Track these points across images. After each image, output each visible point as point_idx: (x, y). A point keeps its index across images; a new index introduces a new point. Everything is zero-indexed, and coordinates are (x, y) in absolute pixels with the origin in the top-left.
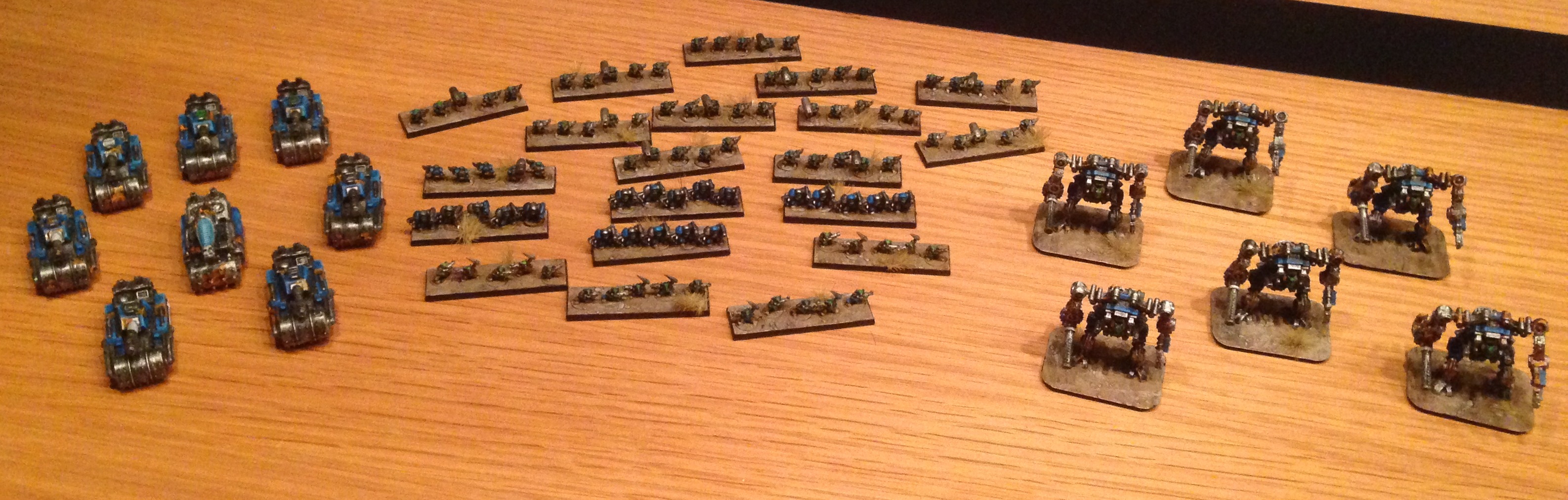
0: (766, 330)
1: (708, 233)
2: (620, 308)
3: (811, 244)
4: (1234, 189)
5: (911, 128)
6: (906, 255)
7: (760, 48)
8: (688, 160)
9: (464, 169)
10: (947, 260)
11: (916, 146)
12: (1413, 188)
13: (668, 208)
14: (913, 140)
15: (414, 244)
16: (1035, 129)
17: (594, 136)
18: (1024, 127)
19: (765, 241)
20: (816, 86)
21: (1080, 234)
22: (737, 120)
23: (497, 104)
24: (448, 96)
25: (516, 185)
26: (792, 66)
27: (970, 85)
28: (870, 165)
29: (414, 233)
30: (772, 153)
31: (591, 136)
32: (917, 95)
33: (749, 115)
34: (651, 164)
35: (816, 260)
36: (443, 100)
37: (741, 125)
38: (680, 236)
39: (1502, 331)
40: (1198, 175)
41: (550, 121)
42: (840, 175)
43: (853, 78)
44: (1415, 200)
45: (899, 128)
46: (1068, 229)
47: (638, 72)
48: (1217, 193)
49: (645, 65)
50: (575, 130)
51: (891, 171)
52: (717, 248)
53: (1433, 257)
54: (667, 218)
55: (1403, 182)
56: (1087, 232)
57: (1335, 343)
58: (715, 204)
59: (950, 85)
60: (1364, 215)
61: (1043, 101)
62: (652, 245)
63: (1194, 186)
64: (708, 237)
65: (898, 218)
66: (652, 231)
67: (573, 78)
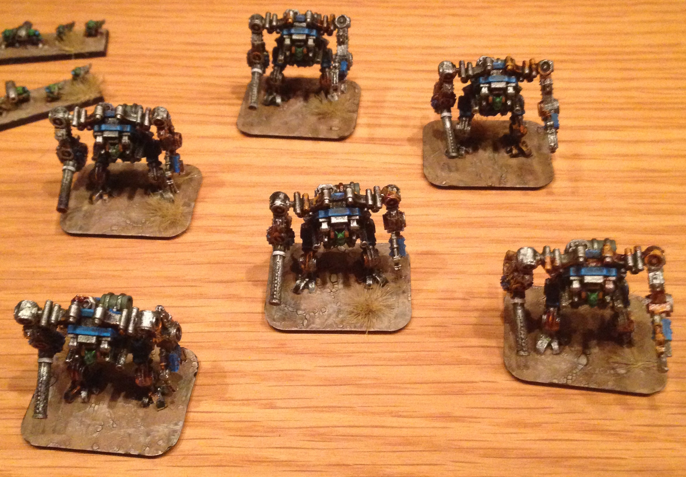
4: (313, 114)
12: (493, 85)
16: (92, 77)
21: (122, 201)
27: (25, 37)
39: (605, 272)
40: (273, 103)
44: (498, 100)
46: (105, 197)
48: (294, 121)
53: (535, 163)
55: (481, 80)
56: (131, 197)
57: (418, 299)
60: (448, 125)
63: (268, 117)
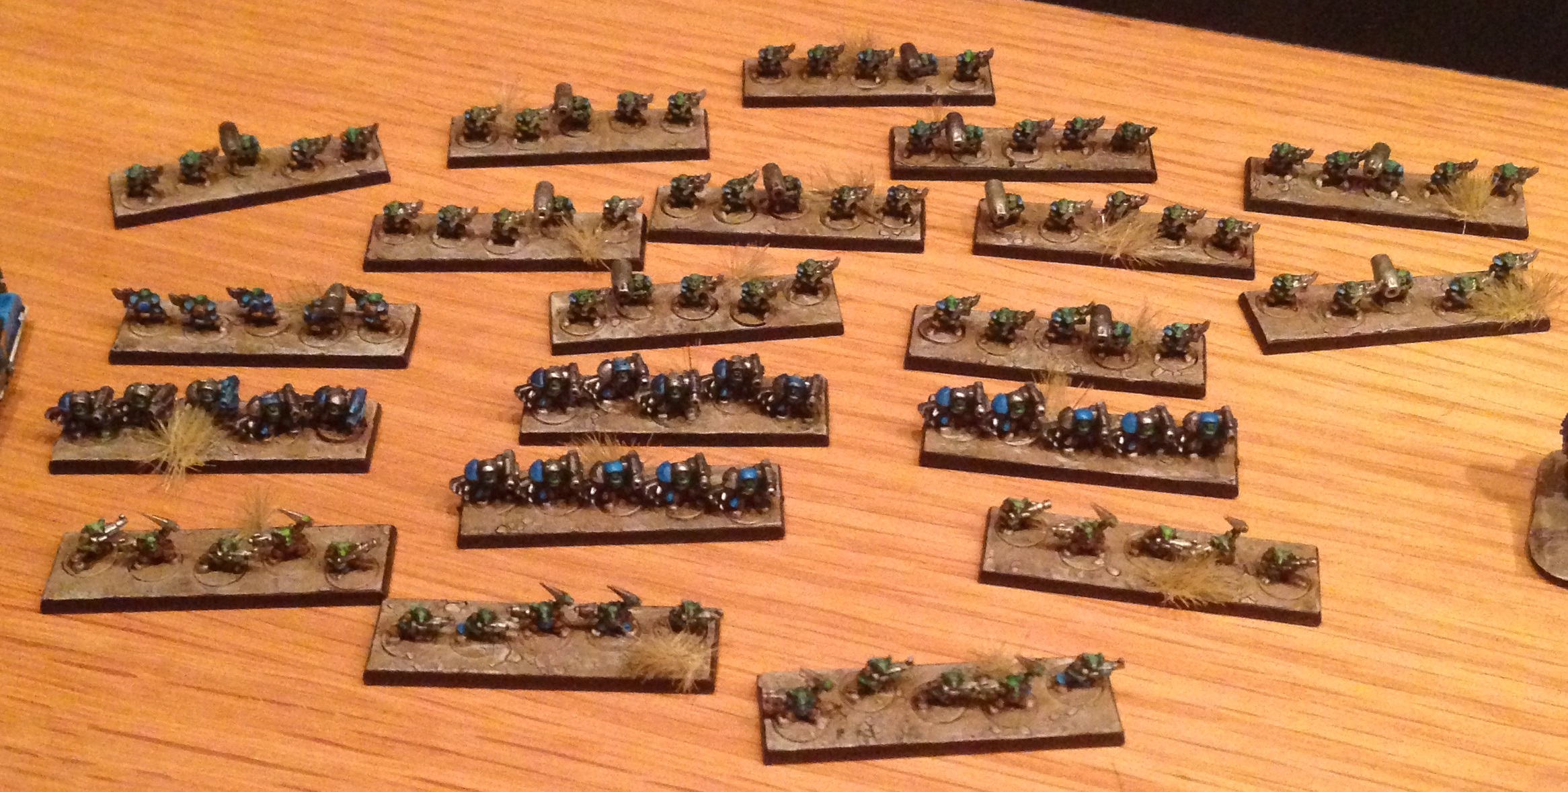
0: (849, 743)
1: (732, 484)
2: (498, 659)
3: (980, 522)
5: (1233, 260)
6: (1211, 563)
7: (906, 75)
8: (716, 307)
9: (205, 301)
10: (1312, 584)
11: (1243, 302)
13: (654, 416)
14: (1234, 288)
15: (58, 468)
16: (1528, 279)
17: (517, 243)
18: (1502, 270)
19: (873, 511)
20: (1022, 160)
22: (838, 224)
23: (322, 164)
24: (212, 140)
25: (322, 344)
26: (970, 115)
27: (1371, 171)
28: (1134, 341)
29: (62, 442)
30: (909, 302)
31: (511, 242)
32: (1247, 189)
33: (865, 213)
34: (632, 311)
35: (989, 566)
36: (198, 150)
37: (846, 235)
38: (667, 487)
41: (420, 204)
42: (1061, 361)
43: (1106, 146)
45: (1205, 259)
47: (636, 111)
49: (651, 97)
50: (473, 226)
51: (1181, 356)
52: (755, 522)
54: (642, 439)
58: (763, 412)
59: (1326, 169)
61: (1542, 216)
62: (601, 504)
64: (733, 494)
65: (1194, 470)
66: (600, 470)
67: (493, 118)
